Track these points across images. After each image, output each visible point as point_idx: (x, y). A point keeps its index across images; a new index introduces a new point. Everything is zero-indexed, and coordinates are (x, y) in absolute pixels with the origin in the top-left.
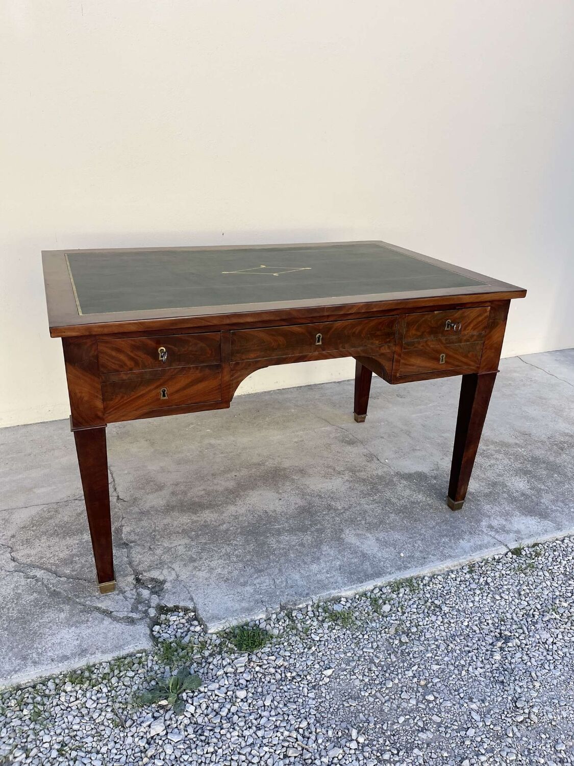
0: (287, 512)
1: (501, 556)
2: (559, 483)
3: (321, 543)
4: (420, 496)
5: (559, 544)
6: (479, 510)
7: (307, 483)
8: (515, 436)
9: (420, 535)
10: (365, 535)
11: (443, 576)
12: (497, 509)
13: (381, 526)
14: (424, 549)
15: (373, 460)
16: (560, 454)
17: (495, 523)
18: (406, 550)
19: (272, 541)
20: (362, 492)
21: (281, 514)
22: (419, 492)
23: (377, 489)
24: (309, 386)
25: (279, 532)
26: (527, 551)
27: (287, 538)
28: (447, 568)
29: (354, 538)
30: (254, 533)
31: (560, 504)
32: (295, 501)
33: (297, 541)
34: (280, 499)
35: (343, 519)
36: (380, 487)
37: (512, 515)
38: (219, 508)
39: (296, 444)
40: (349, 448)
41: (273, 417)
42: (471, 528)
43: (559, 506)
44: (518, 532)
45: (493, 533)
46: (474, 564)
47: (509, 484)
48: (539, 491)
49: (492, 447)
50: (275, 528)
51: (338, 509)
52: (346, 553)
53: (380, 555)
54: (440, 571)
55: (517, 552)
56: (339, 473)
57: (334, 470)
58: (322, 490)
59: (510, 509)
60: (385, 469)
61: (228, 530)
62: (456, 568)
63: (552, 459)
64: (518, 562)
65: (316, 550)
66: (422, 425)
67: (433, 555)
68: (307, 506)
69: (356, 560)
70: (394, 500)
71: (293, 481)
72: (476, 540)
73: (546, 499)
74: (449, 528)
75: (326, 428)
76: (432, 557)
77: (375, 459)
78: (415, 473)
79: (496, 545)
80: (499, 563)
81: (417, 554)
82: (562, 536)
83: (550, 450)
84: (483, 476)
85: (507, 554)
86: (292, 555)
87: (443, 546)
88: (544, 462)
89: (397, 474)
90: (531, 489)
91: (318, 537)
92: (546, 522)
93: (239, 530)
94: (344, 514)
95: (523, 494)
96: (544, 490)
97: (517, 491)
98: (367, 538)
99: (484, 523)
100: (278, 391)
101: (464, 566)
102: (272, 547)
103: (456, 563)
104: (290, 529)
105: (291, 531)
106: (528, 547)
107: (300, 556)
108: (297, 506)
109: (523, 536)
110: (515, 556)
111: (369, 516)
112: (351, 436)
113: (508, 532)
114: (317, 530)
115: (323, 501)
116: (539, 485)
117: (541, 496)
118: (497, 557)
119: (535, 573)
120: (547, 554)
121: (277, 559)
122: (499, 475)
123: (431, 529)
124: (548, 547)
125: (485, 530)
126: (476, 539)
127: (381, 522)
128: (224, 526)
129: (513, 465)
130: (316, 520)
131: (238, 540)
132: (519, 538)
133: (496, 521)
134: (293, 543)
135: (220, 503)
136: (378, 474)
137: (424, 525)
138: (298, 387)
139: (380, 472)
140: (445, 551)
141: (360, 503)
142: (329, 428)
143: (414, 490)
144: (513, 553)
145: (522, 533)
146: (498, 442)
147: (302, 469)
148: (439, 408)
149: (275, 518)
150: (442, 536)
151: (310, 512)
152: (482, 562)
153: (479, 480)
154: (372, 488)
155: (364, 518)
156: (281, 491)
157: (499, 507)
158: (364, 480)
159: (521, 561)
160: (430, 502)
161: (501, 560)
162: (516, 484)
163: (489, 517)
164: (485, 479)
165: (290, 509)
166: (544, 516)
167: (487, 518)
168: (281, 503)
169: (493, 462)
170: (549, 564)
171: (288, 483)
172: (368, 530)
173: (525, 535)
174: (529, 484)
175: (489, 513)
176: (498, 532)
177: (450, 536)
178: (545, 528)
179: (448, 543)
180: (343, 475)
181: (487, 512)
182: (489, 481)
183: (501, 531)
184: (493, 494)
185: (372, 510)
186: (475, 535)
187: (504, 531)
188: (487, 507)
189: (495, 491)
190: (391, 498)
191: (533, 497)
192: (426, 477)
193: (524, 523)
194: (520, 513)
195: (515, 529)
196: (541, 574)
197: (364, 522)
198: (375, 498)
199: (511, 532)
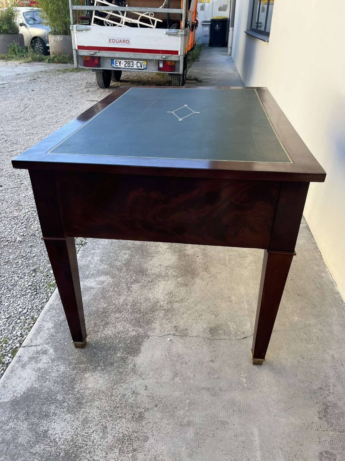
1: (23, 339)
12: (53, 374)
17: (45, 359)
21: (147, 261)
26: (10, 359)
32: (154, 269)
34: (161, 265)
35: (121, 282)
37: (38, 379)
42: (55, 339)
44: (23, 366)
45: (39, 348)
47: (68, 416)
55: (15, 351)
58: (156, 285)
59: (44, 384)
64: (10, 346)
69: (87, 273)
76: (57, 303)
77: (178, 334)
78: (139, 349)
79: (30, 341)
84: (97, 403)
87: (58, 313)
89: (147, 336)
90: (46, 431)
95: (47, 415)
97: (55, 414)
99: (51, 351)
106: (10, 362)
110: (15, 347)
113: (31, 359)
116: (42, 448)
117: (30, 430)
125: (47, 346)
126: (46, 335)
133: (45, 361)
140: (54, 311)
152: (31, 327)
156: (169, 268)
157: (54, 378)
160: (99, 334)
162: (63, 424)
163: (53, 361)
165: (148, 266)
166: (14, 403)
168: (157, 265)
173: (17, 368)
174: (52, 438)
175: (56, 365)
176: (38, 353)
177: (62, 323)
178: (6, 390)
179: (58, 318)
180: (167, 303)
181: (58, 363)
182: (86, 403)
183: (36, 355)
184: (69, 388)
185: (118, 299)
186: (49, 337)
187: (33, 358)
188: (62, 368)
189: (72, 394)
190: (121, 315)
191: (36, 420)
192: (128, 353)
193: (25, 379)
194: (35, 388)
195: (28, 366)
197: (112, 290)
198: (128, 306)
199: (28, 361)
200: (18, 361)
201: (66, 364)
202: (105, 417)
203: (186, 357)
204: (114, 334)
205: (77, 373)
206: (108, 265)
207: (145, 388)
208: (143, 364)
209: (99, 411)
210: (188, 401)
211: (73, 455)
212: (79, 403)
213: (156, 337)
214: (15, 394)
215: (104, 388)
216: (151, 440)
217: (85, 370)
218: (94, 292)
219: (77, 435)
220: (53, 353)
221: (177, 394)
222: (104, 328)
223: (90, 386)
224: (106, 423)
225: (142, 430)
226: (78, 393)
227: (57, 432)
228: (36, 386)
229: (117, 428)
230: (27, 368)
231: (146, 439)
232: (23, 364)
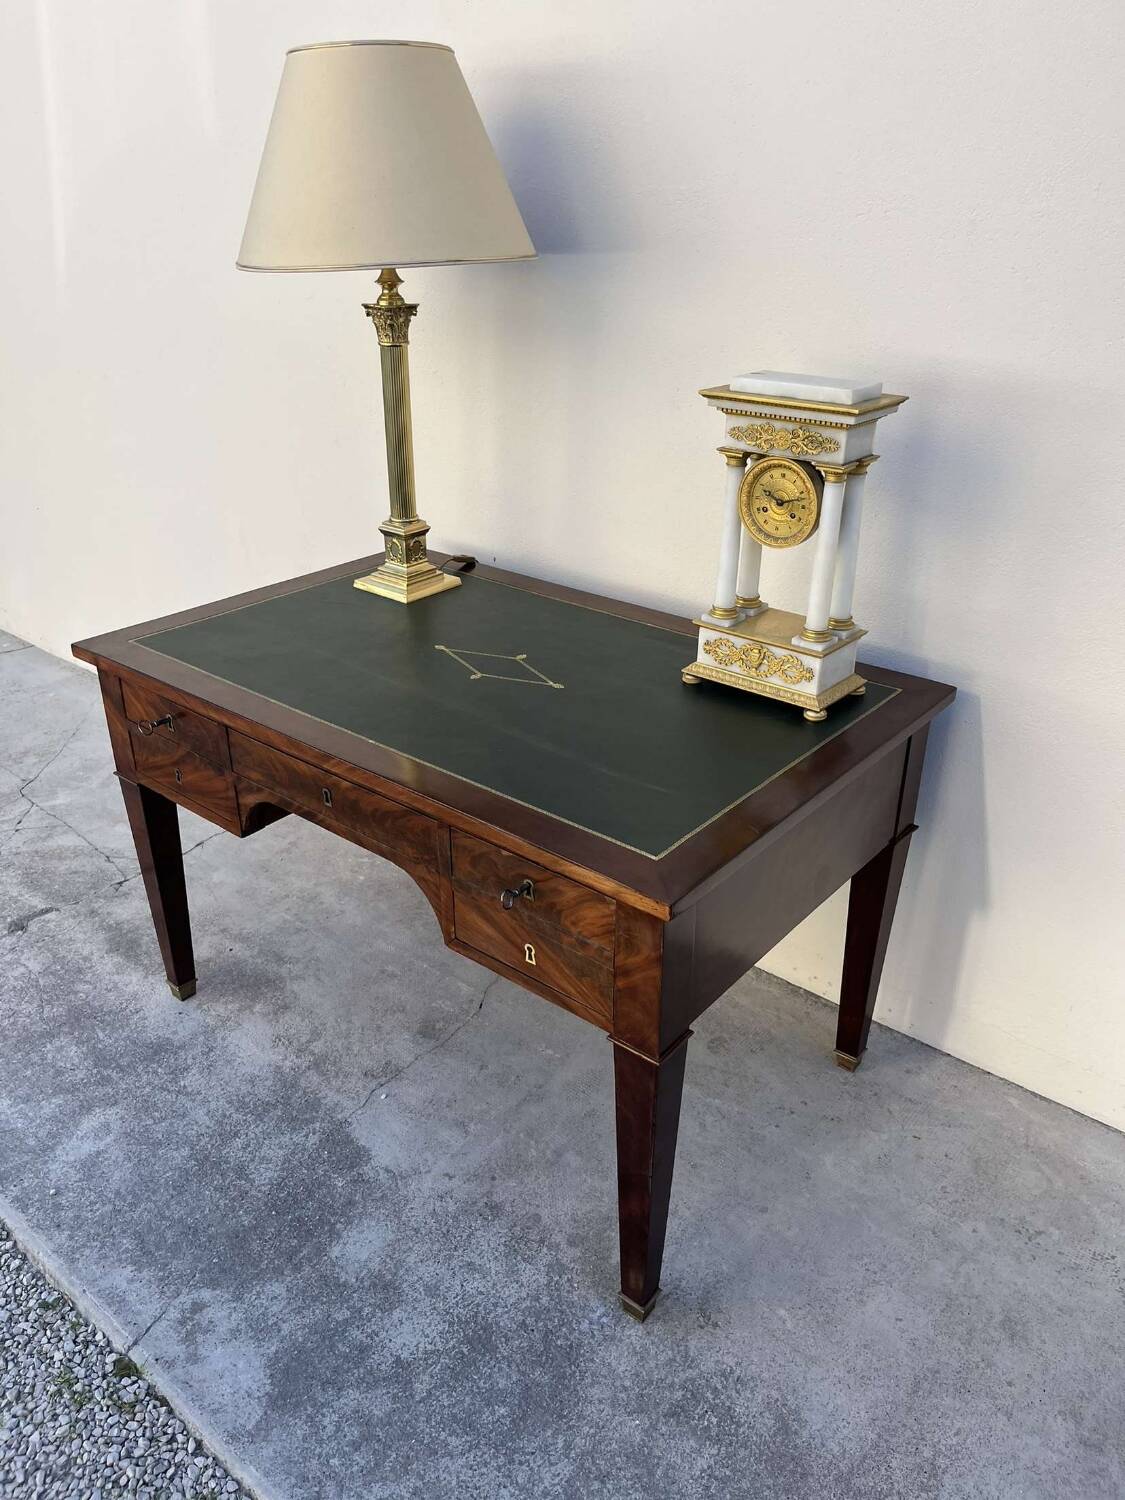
0: (145, 1032)
1: (101, 1342)
5: (183, 1449)
12: (275, 1309)
14: (88, 1220)
15: (374, 1078)
17: (215, 1313)
26: (136, 1387)
29: (96, 1124)
31: (353, 1432)
35: (149, 1096)
37: (258, 1340)
42: (180, 1277)
44: (194, 1359)
45: (174, 1314)
46: (66, 1305)
47: (397, 1314)
52: (50, 1127)
53: (54, 1167)
55: (126, 1368)
58: (231, 1047)
59: (285, 1333)
60: (346, 1103)
62: (52, 1281)
64: (94, 1375)
76: (65, 1236)
77: (384, 1081)
78: (361, 1148)
79: (129, 1327)
80: (82, 1344)
81: (68, 1214)
84: (411, 1260)
85: (109, 1350)
87: (104, 1245)
89: (341, 1124)
90: (398, 1361)
95: (363, 1350)
97: (373, 1335)
99: (206, 1294)
106: (148, 1387)
112: (455, 1025)
113: (189, 1339)
116: (426, 1378)
117: (371, 1388)
118: (100, 1338)
119: (62, 1410)
120: (134, 1425)
124: (164, 1425)
125: (182, 1298)
126: (145, 1291)
133: (224, 1313)
140: (88, 1251)
143: (291, 1162)
144: (117, 1362)
145: (190, 1367)
150: (139, 1236)
152: (76, 1316)
157: (286, 1311)
160: (253, 1193)
161: (91, 1346)
162: (407, 1327)
163: (238, 1298)
166: (280, 1403)
167: (227, 1296)
168: (171, 1018)
173: (187, 1373)
174: (420, 1355)
175: (254, 1297)
176: (182, 1323)
178: (230, 1409)
180: (297, 1057)
181: (254, 1292)
182: (395, 1275)
183: (188, 1327)
184: (336, 1291)
185: (193, 1122)
186: (158, 1286)
187: (190, 1334)
188: (277, 1288)
189: (354, 1292)
191: (358, 1372)
192: (351, 1167)
193: (235, 1366)
194: (277, 1352)
195: (202, 1351)
196: (63, 1420)
197: (150, 1122)
198: (234, 1116)
199: (188, 1347)
200: (169, 1365)
201: (271, 1279)
202: (451, 1257)
203: (443, 1094)
204: (283, 1170)
205: (313, 1266)
206: (54, 1094)
207: (447, 1178)
208: (396, 1158)
209: (430, 1263)
210: (522, 1135)
211: (481, 1332)
212: (385, 1287)
213: (360, 1112)
214: (258, 1395)
215: (391, 1237)
216: (544, 1213)
217: (320, 1251)
218: (116, 1153)
219: (448, 1313)
220: (218, 1292)
221: (498, 1141)
222: (247, 1180)
223: (364, 1257)
224: (462, 1261)
225: (517, 1216)
226: (362, 1282)
227: (415, 1343)
228: (273, 1349)
229: (485, 1248)
230: (207, 1354)
231: (537, 1218)
232: (187, 1360)
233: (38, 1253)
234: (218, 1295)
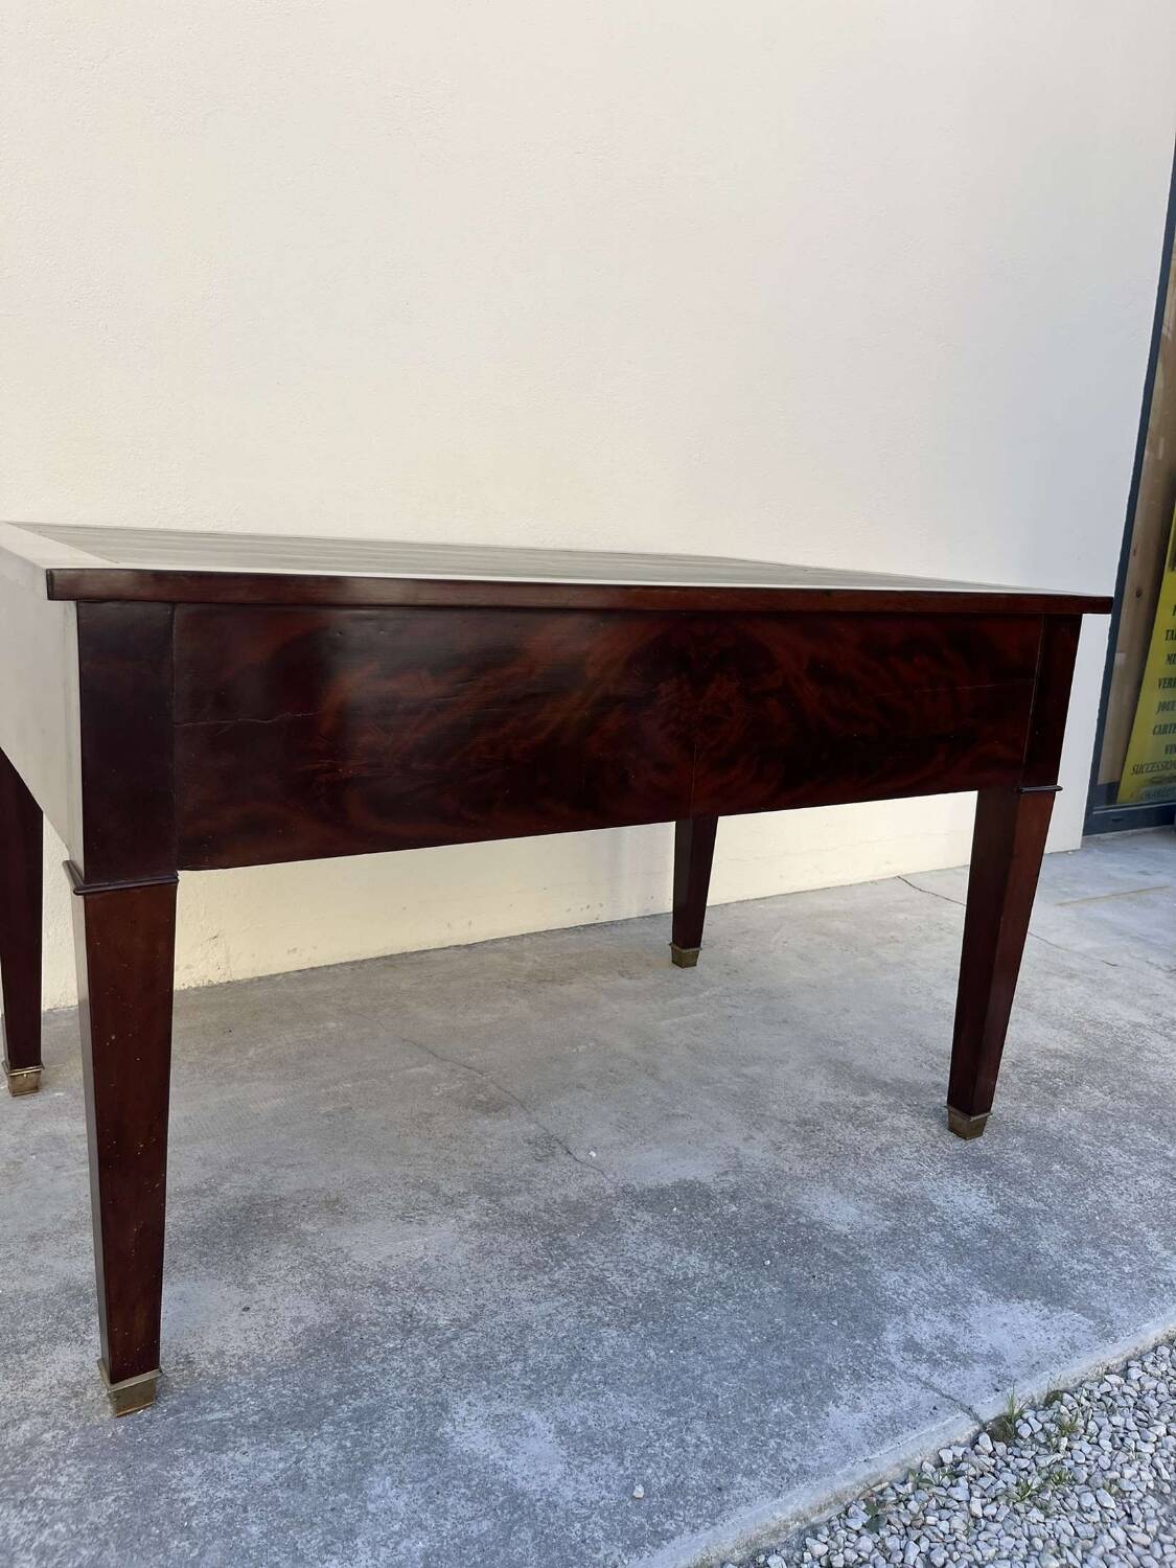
0: (261, 1356)
1: (960, 1452)
2: (1072, 1188)
3: (368, 1466)
4: (693, 1260)
5: (1119, 1387)
6: (870, 1292)
7: (345, 1243)
8: (931, 1066)
9: (701, 1398)
10: (521, 1418)
11: (784, 1552)
12: (922, 1283)
13: (576, 1376)
14: (716, 1453)
15: (553, 1154)
16: (1052, 1105)
17: (923, 1332)
18: (658, 1463)
19: (191, 1474)
20: (517, 1260)
21: (239, 1366)
22: (689, 1247)
23: (564, 1247)
24: (385, 958)
25: (220, 1439)
26: (1032, 1421)
27: (246, 1460)
28: (797, 1519)
29: (482, 1432)
30: (126, 1448)
31: (1089, 1252)
32: (294, 1313)
33: (281, 1466)
34: (247, 1309)
35: (451, 1362)
36: (572, 1239)
37: (969, 1302)
38: (23, 1356)
39: (326, 1121)
40: (486, 1123)
41: (268, 1046)
42: (856, 1358)
43: (1088, 1261)
44: (995, 1357)
45: (923, 1370)
46: (881, 1493)
47: (940, 1202)
48: (1024, 1215)
49: (874, 1096)
50: (208, 1422)
51: (436, 1327)
52: (451, 1501)
53: (569, 1494)
54: (775, 1533)
55: (1004, 1430)
56: (450, 1202)
57: (436, 1192)
58: (391, 1264)
59: (959, 1281)
60: (589, 1181)
61: (32, 1443)
62: (826, 1514)
63: (1034, 1120)
64: (1013, 1465)
65: (344, 1496)
66: (688, 1046)
67: (750, 1473)
68: (332, 1325)
69: (486, 1525)
70: (615, 1279)
71: (300, 1239)
72: (877, 1401)
73: (1050, 1241)
74: (788, 1362)
75: (425, 1069)
76: (745, 1482)
77: (559, 1150)
78: (675, 1186)
79: (940, 1413)
80: (957, 1477)
81: (696, 1476)
82: (1121, 1359)
83: (1024, 1096)
84: (866, 1181)
85: (975, 1442)
86: (254, 1529)
87: (778, 1435)
88: (1018, 1132)
89: (626, 1192)
90: (1001, 1212)
91: (357, 1443)
92: (1069, 1317)
93: (75, 1441)
94: (455, 1344)
95: (985, 1230)
96: (1035, 1212)
97: (966, 1222)
98: (526, 1429)
99: (891, 1336)
100: (297, 975)
101: (851, 1504)
102: (183, 1500)
103: (824, 1495)
104: (261, 1420)
105: (268, 1427)
106: (1034, 1408)
107: (283, 1530)
108: (300, 1328)
109: (1015, 1372)
110: (1001, 1447)
111: (536, 1341)
112: (492, 1088)
113: (966, 1361)
114: (359, 1417)
115: (389, 1304)
116: (1021, 1200)
117: (1035, 1233)
118: (947, 1457)
119: (1072, 1502)
120: (1092, 1426)
121: (196, 1552)
122: (907, 1177)
123: (733, 1370)
124: (1088, 1399)
125: (896, 1359)
126: (876, 1395)
127: (576, 1362)
128: (25, 1426)
129: (940, 1145)
130: (359, 1376)
131: (63, 1480)
132: (1002, 1378)
133: (924, 1326)
134: (267, 1477)
135: (32, 1338)
136: (566, 1196)
137: (712, 1360)
138: (355, 962)
139: (573, 1191)
140: (786, 1454)
141: (508, 1299)
142: (429, 1069)
143: (676, 1239)
144: (994, 1437)
145: (1008, 1362)
146: (890, 1081)
147: (333, 1196)
148: (728, 1001)
149: (217, 1384)
150: (768, 1395)
151: (341, 1346)
152: (904, 1483)
153: (857, 1194)
154: (550, 1244)
155: (519, 1352)
156: (252, 1280)
157: (927, 1276)
158: (525, 1219)
159: (1024, 1463)
160: (721, 1278)
161: (964, 1466)
162: (959, 1200)
163: (903, 1311)
164: (875, 1192)
165: (272, 1342)
166: (1056, 1296)
167: (898, 1319)
168: (248, 1321)
169: (884, 1138)
170: (1105, 1462)
171: (282, 1249)
172: (533, 1396)
173: (1018, 1366)
174: (993, 1198)
175: (901, 1297)
176: (937, 1363)
177: (793, 1392)
178: (1068, 1335)
179: (791, 1419)
180: (462, 1207)
181: (895, 1297)
182: (884, 1195)
183: (944, 1358)
184: (902, 1236)
185: (548, 1318)
186: (869, 1381)
187: (955, 1358)
188: (892, 1279)
189: (905, 1225)
190: (606, 1273)
191: (1014, 1238)
192: (708, 1196)
193: (1005, 1324)
194: (988, 1291)
195: (985, 1349)
196: (1088, 1501)
197: (519, 1366)
198: (556, 1277)
199: (975, 1361)
200: (1006, 1379)
205: (861, 1247)
207: (751, 1140)
208: (705, 1164)
209: (873, 1172)
214: (1046, 1310)
217: (840, 1239)
220: (889, 1327)
230: (987, 1346)
232: (996, 1363)
233: (774, 1518)
234: (894, 1327)
